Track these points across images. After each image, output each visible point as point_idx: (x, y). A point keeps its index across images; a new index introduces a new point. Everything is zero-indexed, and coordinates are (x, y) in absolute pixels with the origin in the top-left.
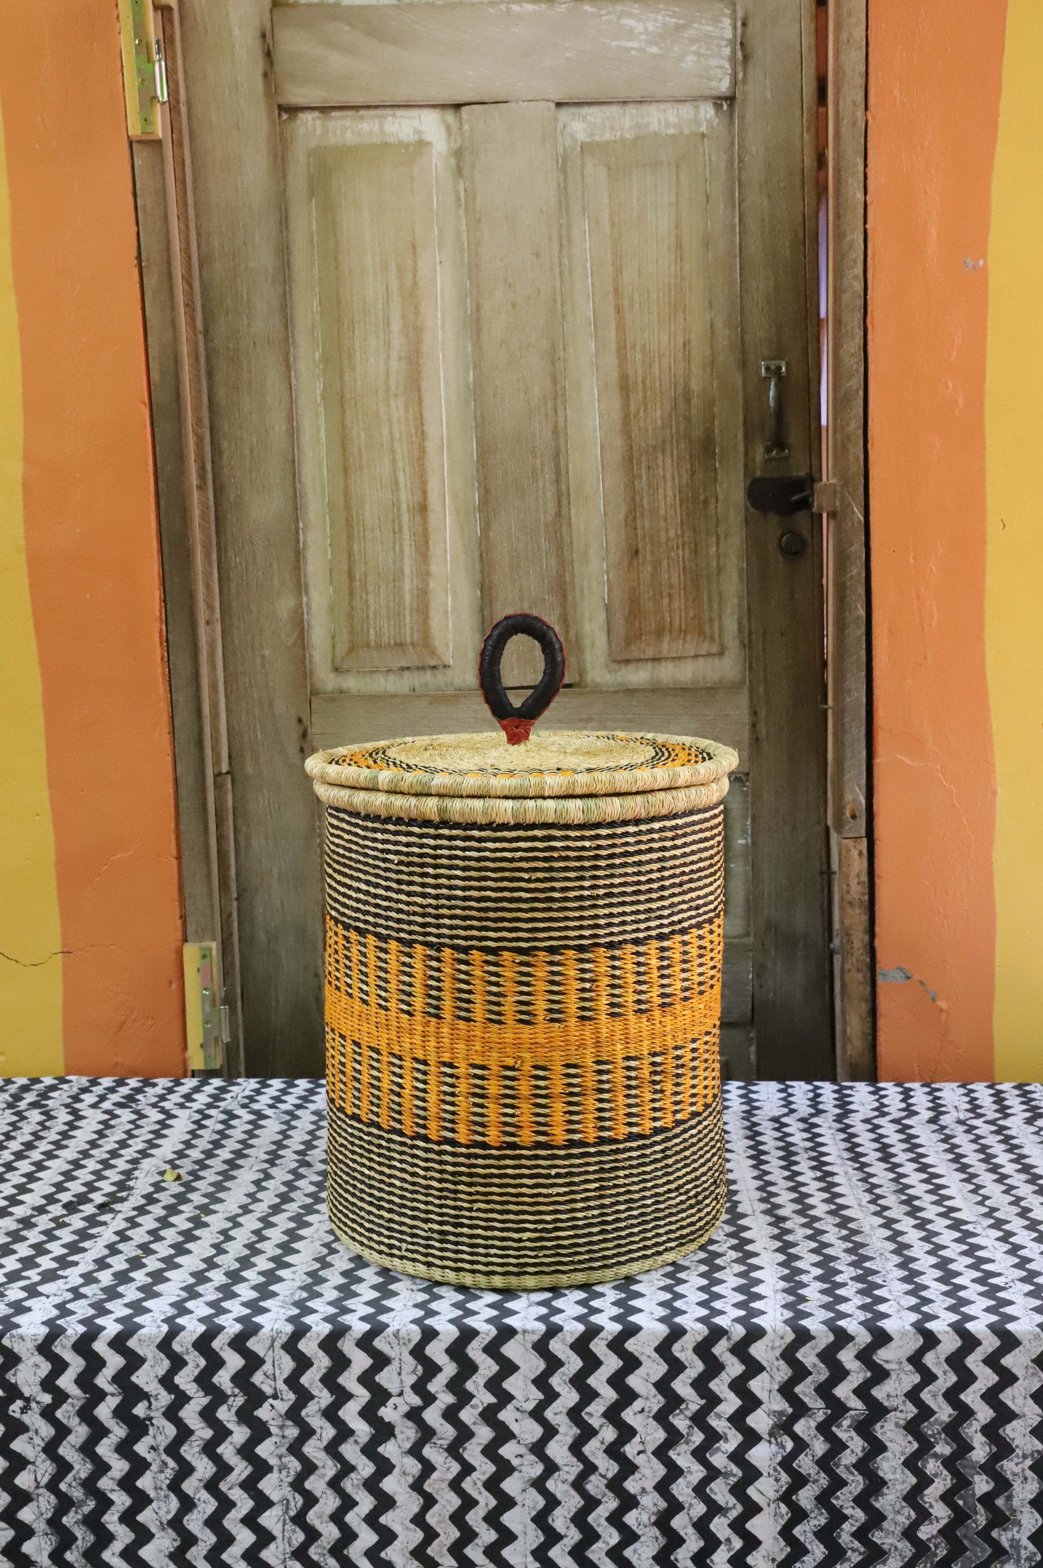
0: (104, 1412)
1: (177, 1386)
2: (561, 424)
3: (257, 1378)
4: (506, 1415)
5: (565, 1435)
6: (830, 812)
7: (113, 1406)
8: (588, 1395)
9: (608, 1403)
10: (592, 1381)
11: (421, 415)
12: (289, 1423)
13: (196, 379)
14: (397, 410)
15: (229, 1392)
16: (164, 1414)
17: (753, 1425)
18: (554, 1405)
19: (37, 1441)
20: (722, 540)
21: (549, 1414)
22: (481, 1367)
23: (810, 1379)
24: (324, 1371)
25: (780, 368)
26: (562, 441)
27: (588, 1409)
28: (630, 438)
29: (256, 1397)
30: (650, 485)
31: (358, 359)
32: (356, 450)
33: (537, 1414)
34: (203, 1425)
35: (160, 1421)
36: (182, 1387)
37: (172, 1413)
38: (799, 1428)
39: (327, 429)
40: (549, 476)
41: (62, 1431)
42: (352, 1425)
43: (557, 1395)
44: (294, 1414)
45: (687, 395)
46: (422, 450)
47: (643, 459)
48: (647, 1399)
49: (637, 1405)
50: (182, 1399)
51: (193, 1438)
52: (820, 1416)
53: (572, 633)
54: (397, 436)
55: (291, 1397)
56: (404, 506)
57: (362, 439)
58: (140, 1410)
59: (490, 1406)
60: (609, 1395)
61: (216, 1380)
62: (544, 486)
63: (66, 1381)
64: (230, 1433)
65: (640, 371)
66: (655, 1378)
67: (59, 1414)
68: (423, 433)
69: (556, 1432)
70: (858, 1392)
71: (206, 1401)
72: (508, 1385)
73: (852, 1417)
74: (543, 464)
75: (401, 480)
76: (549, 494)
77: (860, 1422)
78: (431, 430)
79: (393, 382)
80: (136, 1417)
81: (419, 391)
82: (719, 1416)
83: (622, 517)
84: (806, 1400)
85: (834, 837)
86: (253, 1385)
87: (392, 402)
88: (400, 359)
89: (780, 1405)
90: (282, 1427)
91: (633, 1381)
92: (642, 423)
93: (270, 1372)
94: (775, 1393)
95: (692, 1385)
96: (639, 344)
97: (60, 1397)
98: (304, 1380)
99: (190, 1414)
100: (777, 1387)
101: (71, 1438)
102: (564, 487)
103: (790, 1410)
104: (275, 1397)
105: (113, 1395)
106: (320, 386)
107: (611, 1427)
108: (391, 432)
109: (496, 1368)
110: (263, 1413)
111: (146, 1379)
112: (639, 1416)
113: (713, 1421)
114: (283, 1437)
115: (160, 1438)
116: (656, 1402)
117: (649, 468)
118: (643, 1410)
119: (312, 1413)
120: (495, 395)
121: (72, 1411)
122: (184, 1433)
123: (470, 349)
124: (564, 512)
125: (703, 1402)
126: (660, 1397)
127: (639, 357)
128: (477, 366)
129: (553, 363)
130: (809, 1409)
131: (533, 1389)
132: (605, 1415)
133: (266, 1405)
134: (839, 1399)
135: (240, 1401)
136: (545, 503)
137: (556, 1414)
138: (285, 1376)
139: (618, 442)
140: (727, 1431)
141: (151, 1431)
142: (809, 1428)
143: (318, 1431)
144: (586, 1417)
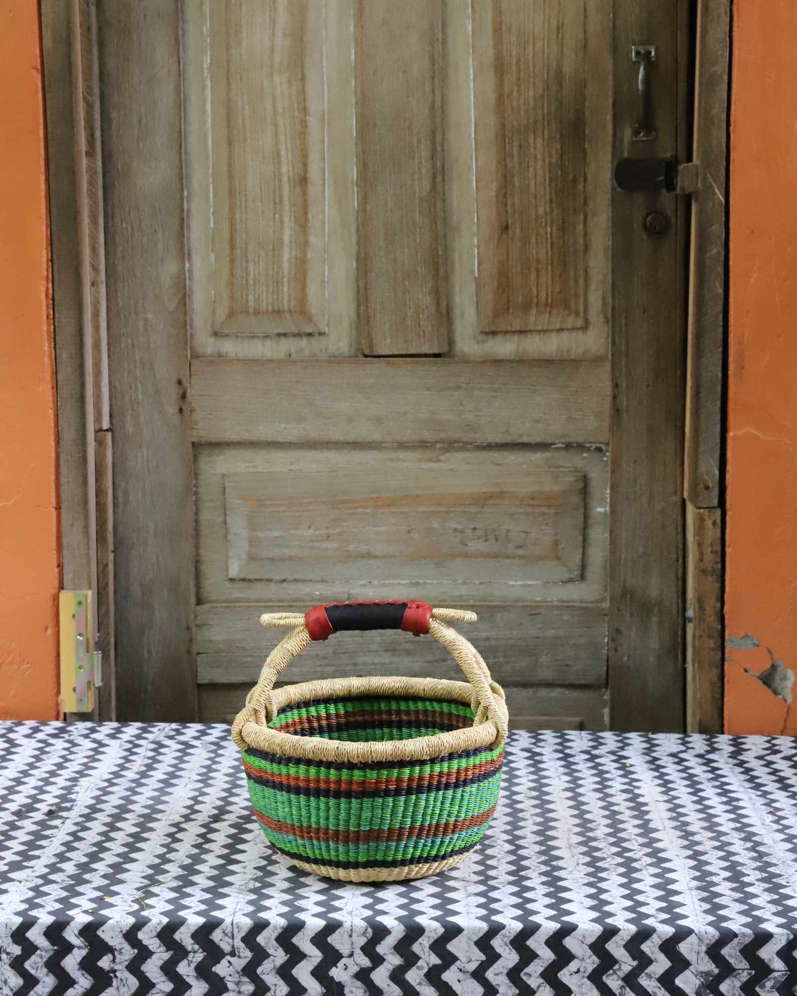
0: (71, 963)
1: (140, 941)
2: (438, 103)
3: (217, 936)
4: (450, 976)
5: (504, 995)
6: (686, 485)
7: (79, 960)
8: (527, 956)
9: (546, 964)
10: (531, 943)
11: (304, 91)
12: (245, 979)
13: (87, 51)
14: (281, 84)
15: (189, 948)
16: (127, 967)
17: (681, 985)
18: (495, 966)
19: (6, 991)
20: (589, 217)
21: (490, 975)
22: (427, 929)
23: (736, 941)
24: (280, 931)
25: (650, 53)
26: (438, 120)
27: (526, 970)
28: (504, 117)
29: (214, 953)
30: (520, 163)
31: (244, 34)
32: (240, 121)
33: (479, 975)
34: (164, 978)
35: (123, 974)
36: (145, 942)
37: (134, 967)
38: (724, 987)
39: (212, 101)
40: (425, 153)
41: (31, 981)
42: (303, 984)
43: (498, 956)
44: (250, 971)
45: (559, 75)
46: (304, 124)
47: (515, 139)
48: (583, 960)
49: (573, 966)
50: (144, 954)
51: (154, 991)
52: (745, 977)
53: (443, 305)
54: (280, 110)
55: (247, 954)
56: (285, 179)
57: (247, 112)
58: (105, 963)
59: (434, 965)
60: (547, 955)
61: (177, 936)
62: (420, 162)
63: (35, 935)
64: (189, 987)
65: (514, 53)
66: (591, 940)
67: (28, 965)
68: (305, 109)
69: (497, 992)
70: (780, 954)
71: (167, 956)
72: (453, 947)
73: (775, 978)
74: (419, 141)
75: (283, 153)
76: (424, 170)
77: (783, 983)
78: (314, 106)
79: (277, 59)
80: (101, 969)
81: (303, 67)
82: (649, 976)
83: (494, 194)
84: (732, 961)
85: (690, 508)
86: (212, 943)
87: (277, 78)
88: (285, 35)
89: (708, 966)
90: (238, 983)
91: (569, 942)
92: (515, 103)
93: (229, 930)
94: (703, 955)
95: (625, 947)
96: (514, 26)
97: (29, 949)
98: (260, 939)
99: (152, 968)
100: (704, 949)
101: (38, 988)
102: (439, 164)
103: (716, 971)
104: (233, 954)
105: (79, 948)
106: (208, 60)
107: (548, 987)
108: (274, 107)
109: (442, 930)
110: (221, 969)
111: (112, 934)
112: (575, 976)
113: (644, 981)
114: (239, 992)
115: (123, 990)
116: (591, 962)
117: (520, 147)
118: (578, 971)
119: (267, 972)
120: (375, 73)
121: (41, 962)
122: (146, 985)
123: (352, 29)
124: (439, 187)
125: (635, 963)
126: (595, 958)
127: (513, 39)
128: (359, 43)
129: (431, 44)
130: (735, 970)
131: (476, 950)
132: (543, 975)
133: (224, 962)
134: (763, 961)
135: (199, 956)
136: (420, 179)
137: (496, 975)
138: (243, 934)
139: (492, 121)
140: (657, 990)
141: (114, 984)
142: (734, 987)
143: (273, 988)
144: (525, 978)
